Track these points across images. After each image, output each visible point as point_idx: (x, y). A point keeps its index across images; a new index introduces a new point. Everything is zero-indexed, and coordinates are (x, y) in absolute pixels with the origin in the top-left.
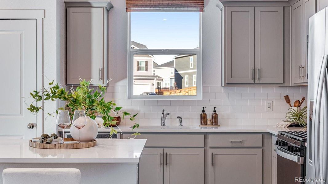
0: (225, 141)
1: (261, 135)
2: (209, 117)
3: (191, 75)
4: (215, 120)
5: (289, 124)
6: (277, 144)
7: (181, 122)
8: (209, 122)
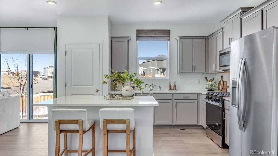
0: (181, 97)
1: (197, 94)
2: (172, 87)
3: (150, 69)
4: (175, 88)
5: (208, 89)
6: (207, 98)
7: (160, 89)
8: (172, 89)
